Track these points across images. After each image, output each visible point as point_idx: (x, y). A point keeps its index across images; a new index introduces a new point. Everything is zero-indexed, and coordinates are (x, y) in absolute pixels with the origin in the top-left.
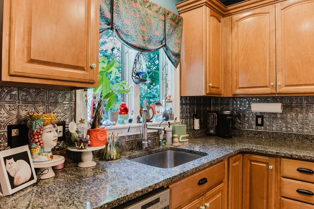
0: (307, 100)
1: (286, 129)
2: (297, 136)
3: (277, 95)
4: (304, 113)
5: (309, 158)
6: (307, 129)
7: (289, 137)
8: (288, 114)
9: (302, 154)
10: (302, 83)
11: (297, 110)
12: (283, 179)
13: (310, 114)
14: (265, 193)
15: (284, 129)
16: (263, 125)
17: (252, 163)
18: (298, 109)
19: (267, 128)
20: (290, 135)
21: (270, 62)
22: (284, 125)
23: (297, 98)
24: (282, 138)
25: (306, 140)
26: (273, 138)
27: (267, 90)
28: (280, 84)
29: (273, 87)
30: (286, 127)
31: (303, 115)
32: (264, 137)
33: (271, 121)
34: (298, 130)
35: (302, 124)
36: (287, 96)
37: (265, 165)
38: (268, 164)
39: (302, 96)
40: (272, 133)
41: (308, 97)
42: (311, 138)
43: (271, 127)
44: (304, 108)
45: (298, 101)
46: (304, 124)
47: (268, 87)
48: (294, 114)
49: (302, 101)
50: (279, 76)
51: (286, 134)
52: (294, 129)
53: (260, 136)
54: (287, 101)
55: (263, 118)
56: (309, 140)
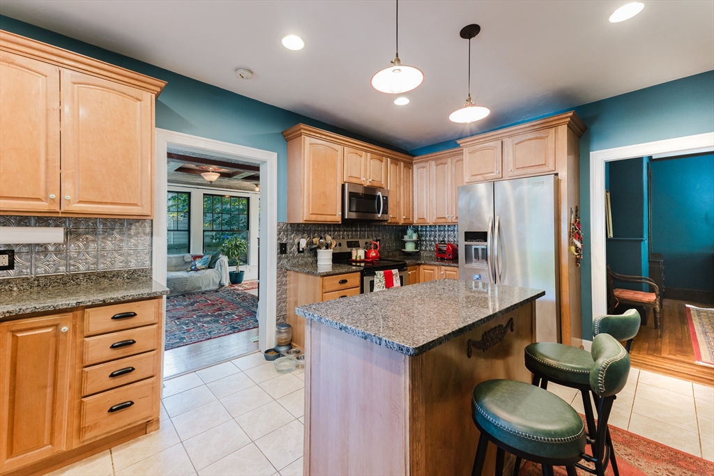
0: (105, 224)
1: (66, 268)
2: (88, 276)
3: (60, 215)
4: (99, 242)
5: (130, 298)
6: (104, 264)
7: (72, 279)
8: (70, 245)
9: (118, 295)
10: (108, 201)
11: (87, 238)
12: (87, 339)
13: (109, 243)
14: (49, 376)
15: (62, 269)
16: (14, 266)
17: (19, 335)
18: (90, 237)
19: (24, 270)
20: (75, 277)
21: (47, 160)
22: (63, 262)
23: (87, 220)
24: (58, 283)
25: (103, 279)
26: (38, 285)
27: (42, 206)
28: (70, 198)
29: (55, 202)
30: (67, 265)
31: (97, 244)
32: (15, 289)
33: (33, 258)
34: (89, 268)
35: (95, 257)
36: (69, 218)
37: (50, 330)
38: (57, 326)
39: (97, 218)
40: (37, 279)
41: (106, 219)
42: (110, 276)
43: (33, 269)
44: (100, 234)
45: (89, 225)
46: (99, 257)
47: (43, 201)
48: (81, 244)
49: (96, 225)
50: (67, 186)
51: (67, 276)
52: (80, 266)
53: (7, 287)
54: (69, 225)
55: (14, 255)
56: (108, 278)
